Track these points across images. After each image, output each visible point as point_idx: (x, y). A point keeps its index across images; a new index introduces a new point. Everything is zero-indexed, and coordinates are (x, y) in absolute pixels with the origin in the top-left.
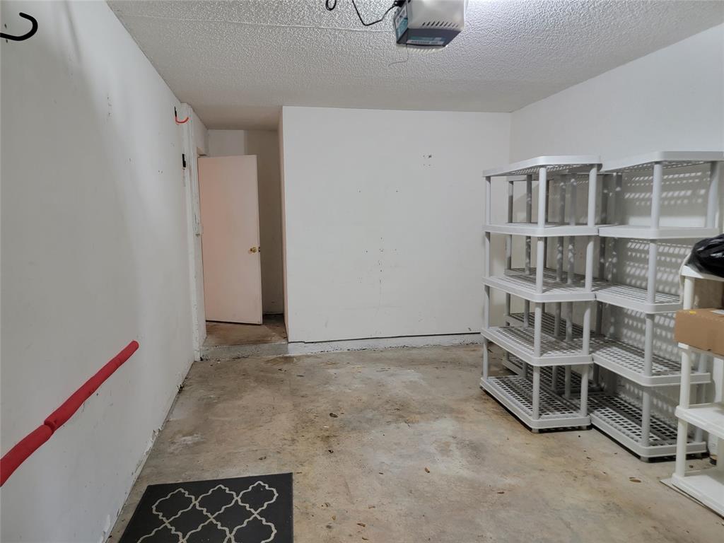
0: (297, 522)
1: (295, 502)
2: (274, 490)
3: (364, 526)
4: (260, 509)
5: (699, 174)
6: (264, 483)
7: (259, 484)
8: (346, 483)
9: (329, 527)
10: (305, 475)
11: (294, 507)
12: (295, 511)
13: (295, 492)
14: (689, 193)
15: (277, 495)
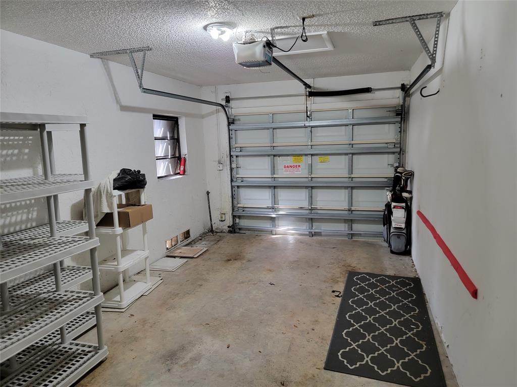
0: (329, 336)
1: (328, 348)
2: (340, 358)
3: (295, 326)
4: (351, 347)
5: (21, 138)
6: (347, 365)
7: (351, 366)
8: (288, 351)
9: (313, 330)
10: (315, 365)
11: (329, 345)
12: (329, 342)
13: (326, 354)
14: (16, 151)
15: (339, 354)
